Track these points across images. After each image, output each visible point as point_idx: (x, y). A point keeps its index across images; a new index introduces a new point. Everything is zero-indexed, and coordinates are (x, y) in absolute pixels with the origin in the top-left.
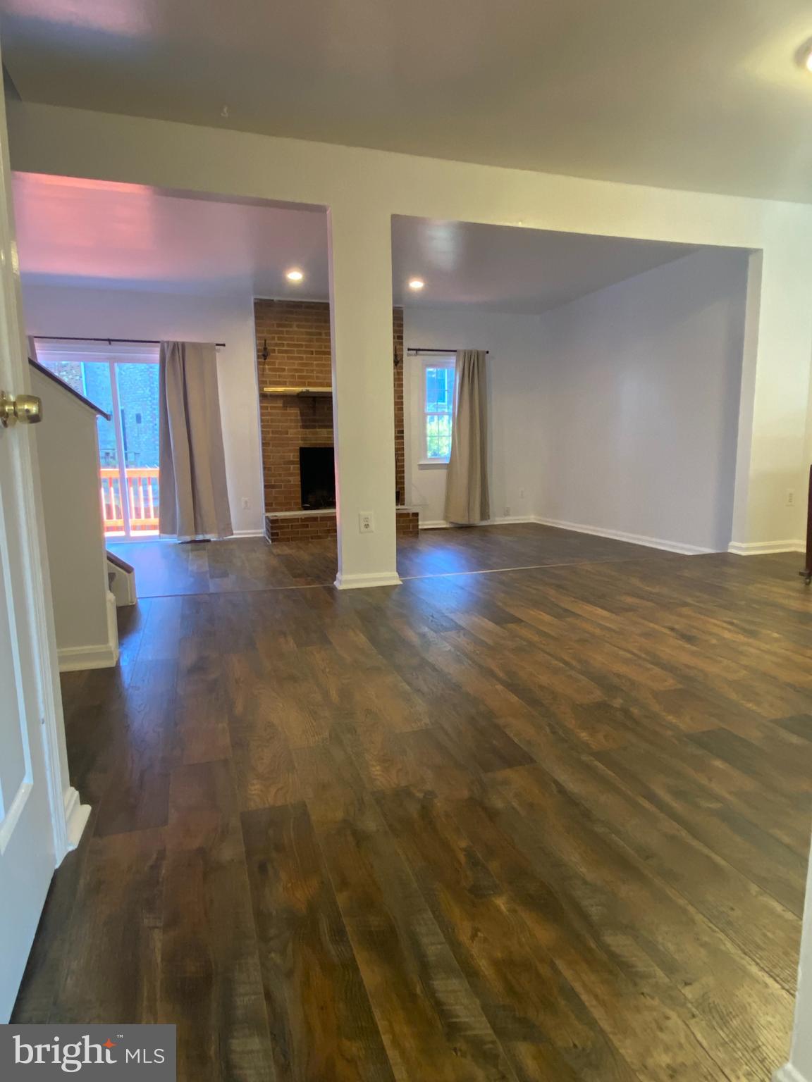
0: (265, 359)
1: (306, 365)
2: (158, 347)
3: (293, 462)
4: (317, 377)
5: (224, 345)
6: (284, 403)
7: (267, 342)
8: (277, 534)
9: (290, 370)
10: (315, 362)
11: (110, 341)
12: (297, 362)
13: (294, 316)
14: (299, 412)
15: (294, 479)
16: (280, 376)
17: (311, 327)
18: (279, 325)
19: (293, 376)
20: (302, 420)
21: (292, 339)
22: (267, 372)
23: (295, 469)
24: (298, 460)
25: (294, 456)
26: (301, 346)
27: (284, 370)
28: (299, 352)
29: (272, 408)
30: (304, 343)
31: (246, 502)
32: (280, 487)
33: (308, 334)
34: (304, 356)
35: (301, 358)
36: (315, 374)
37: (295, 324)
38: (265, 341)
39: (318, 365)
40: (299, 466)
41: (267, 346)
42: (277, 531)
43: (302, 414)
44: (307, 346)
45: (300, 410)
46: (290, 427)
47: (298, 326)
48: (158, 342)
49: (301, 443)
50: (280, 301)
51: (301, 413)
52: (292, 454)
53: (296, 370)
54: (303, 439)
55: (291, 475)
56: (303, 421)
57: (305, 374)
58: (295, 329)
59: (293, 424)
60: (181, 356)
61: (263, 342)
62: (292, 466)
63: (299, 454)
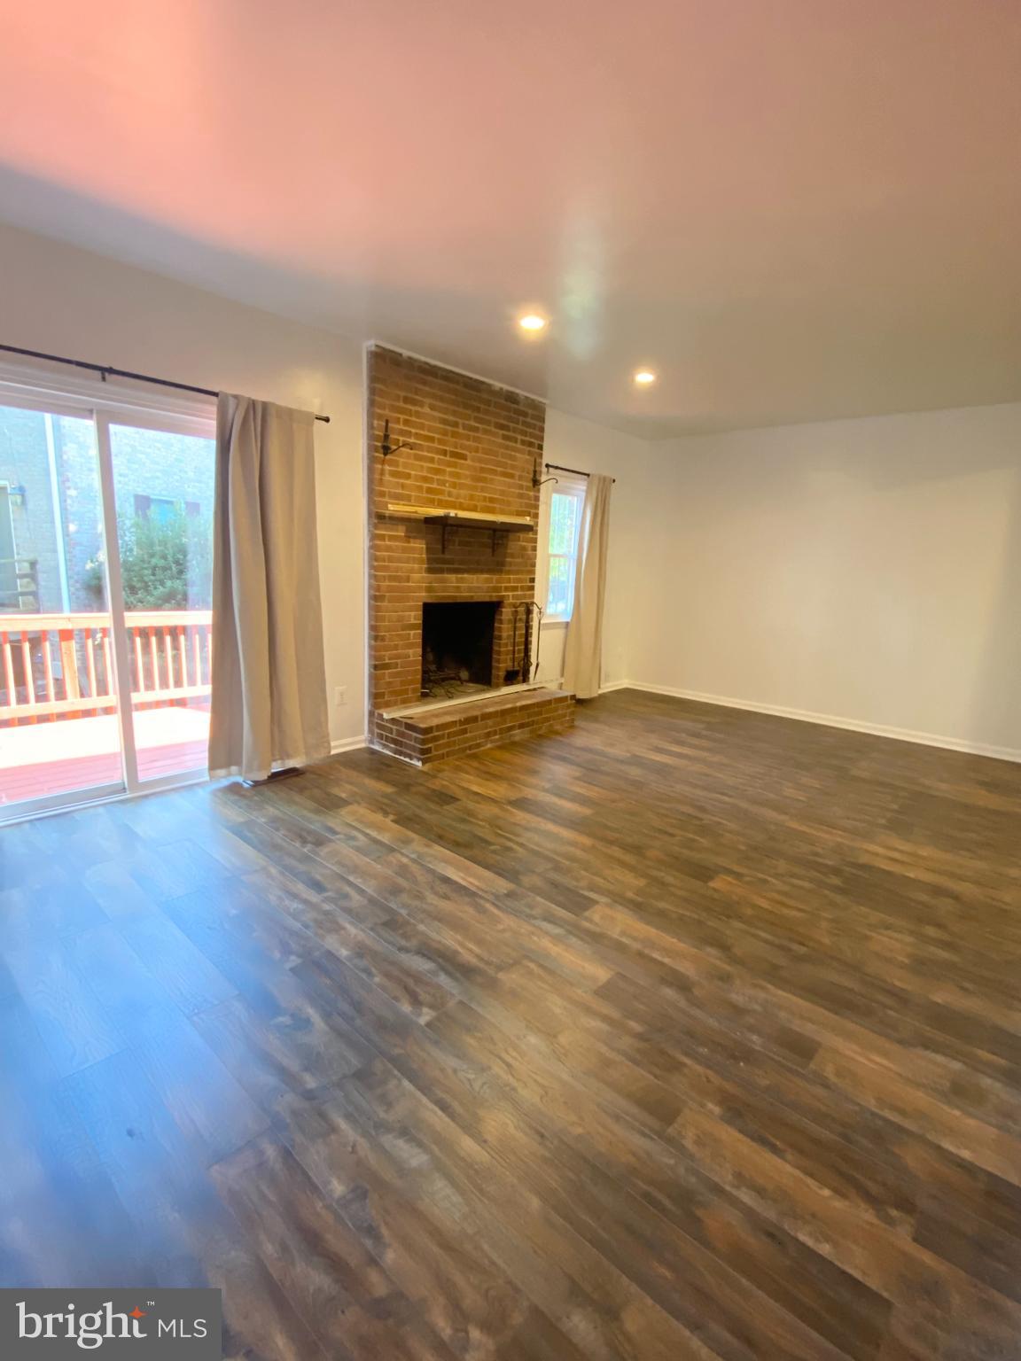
0: (385, 454)
1: (437, 471)
2: (212, 404)
3: (412, 627)
4: (450, 495)
5: (327, 420)
6: (407, 531)
7: (390, 425)
8: (428, 751)
9: (417, 478)
10: (448, 469)
11: (106, 371)
12: (426, 465)
13: (427, 389)
14: (424, 546)
15: (412, 652)
16: (403, 486)
17: (445, 411)
18: (406, 400)
19: (420, 488)
20: (428, 559)
21: (422, 427)
22: (387, 478)
23: (416, 635)
24: (421, 622)
25: (415, 617)
26: (431, 439)
27: (408, 476)
28: (430, 450)
29: (392, 538)
30: (436, 436)
31: (342, 694)
32: (396, 665)
33: (444, 422)
34: (437, 457)
35: (432, 460)
36: (447, 489)
37: (428, 401)
38: (387, 422)
39: (452, 474)
40: (420, 631)
41: (389, 433)
42: (430, 746)
43: (429, 550)
44: (440, 442)
45: (427, 544)
46: (412, 571)
47: (432, 407)
48: (215, 394)
49: (424, 596)
50: (410, 358)
51: (427, 548)
52: (413, 614)
53: (425, 479)
54: (429, 589)
55: (410, 646)
56: (429, 561)
57: (435, 486)
58: (427, 410)
59: (416, 565)
60: (259, 429)
61: (384, 424)
62: (412, 632)
63: (421, 613)
